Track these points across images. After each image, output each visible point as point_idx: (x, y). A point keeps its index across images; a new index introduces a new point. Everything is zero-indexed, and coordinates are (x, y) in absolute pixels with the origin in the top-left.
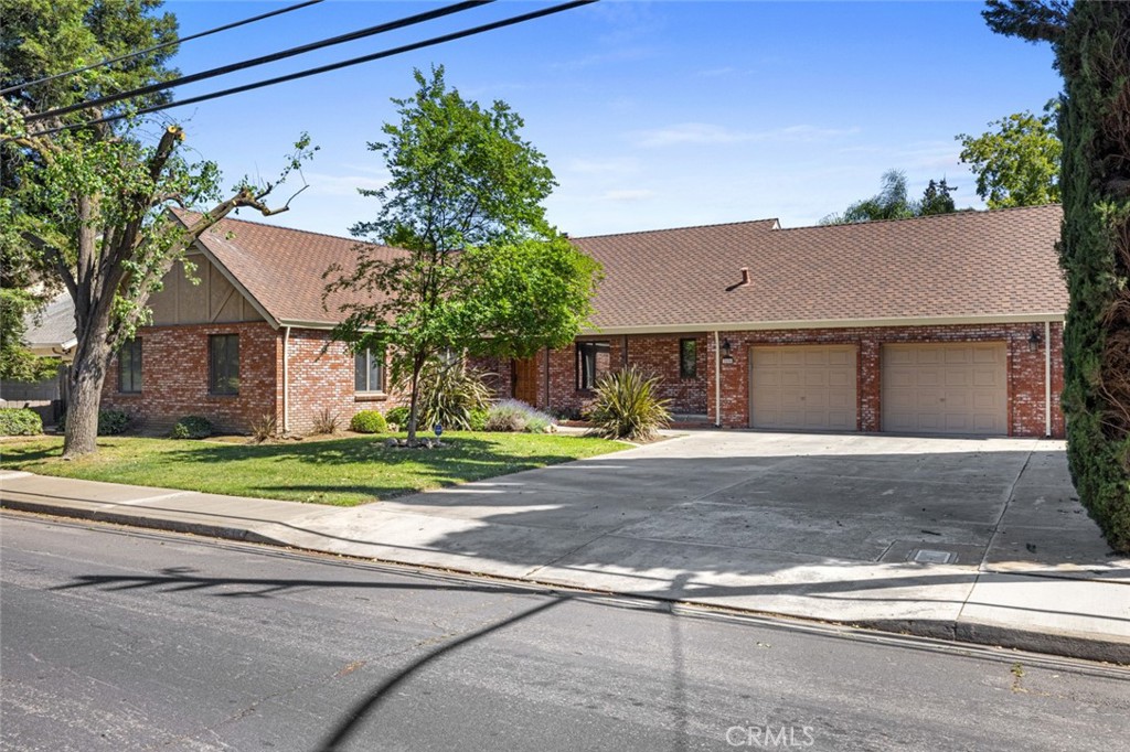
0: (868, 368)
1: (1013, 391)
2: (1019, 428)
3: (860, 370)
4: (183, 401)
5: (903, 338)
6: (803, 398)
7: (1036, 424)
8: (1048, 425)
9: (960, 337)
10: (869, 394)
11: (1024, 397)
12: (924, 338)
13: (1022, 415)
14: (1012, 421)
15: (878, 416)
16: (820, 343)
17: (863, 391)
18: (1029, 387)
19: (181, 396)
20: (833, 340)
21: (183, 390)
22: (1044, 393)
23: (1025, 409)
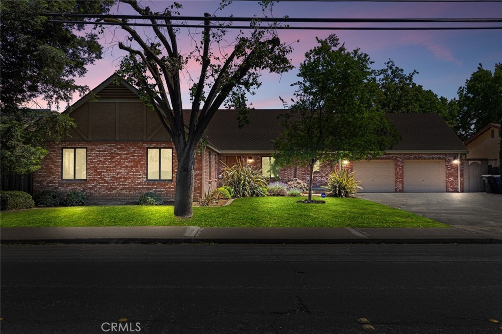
0: (399, 169)
1: (448, 177)
2: (450, 190)
3: (396, 170)
4: (125, 185)
5: (411, 158)
6: (373, 180)
7: (455, 188)
8: (459, 188)
9: (431, 158)
10: (399, 179)
11: (451, 179)
12: (419, 158)
13: (451, 185)
14: (447, 187)
15: (403, 187)
16: (382, 159)
17: (398, 178)
18: (453, 176)
19: (123, 182)
20: (386, 158)
21: (124, 178)
22: (458, 177)
23: (452, 183)
